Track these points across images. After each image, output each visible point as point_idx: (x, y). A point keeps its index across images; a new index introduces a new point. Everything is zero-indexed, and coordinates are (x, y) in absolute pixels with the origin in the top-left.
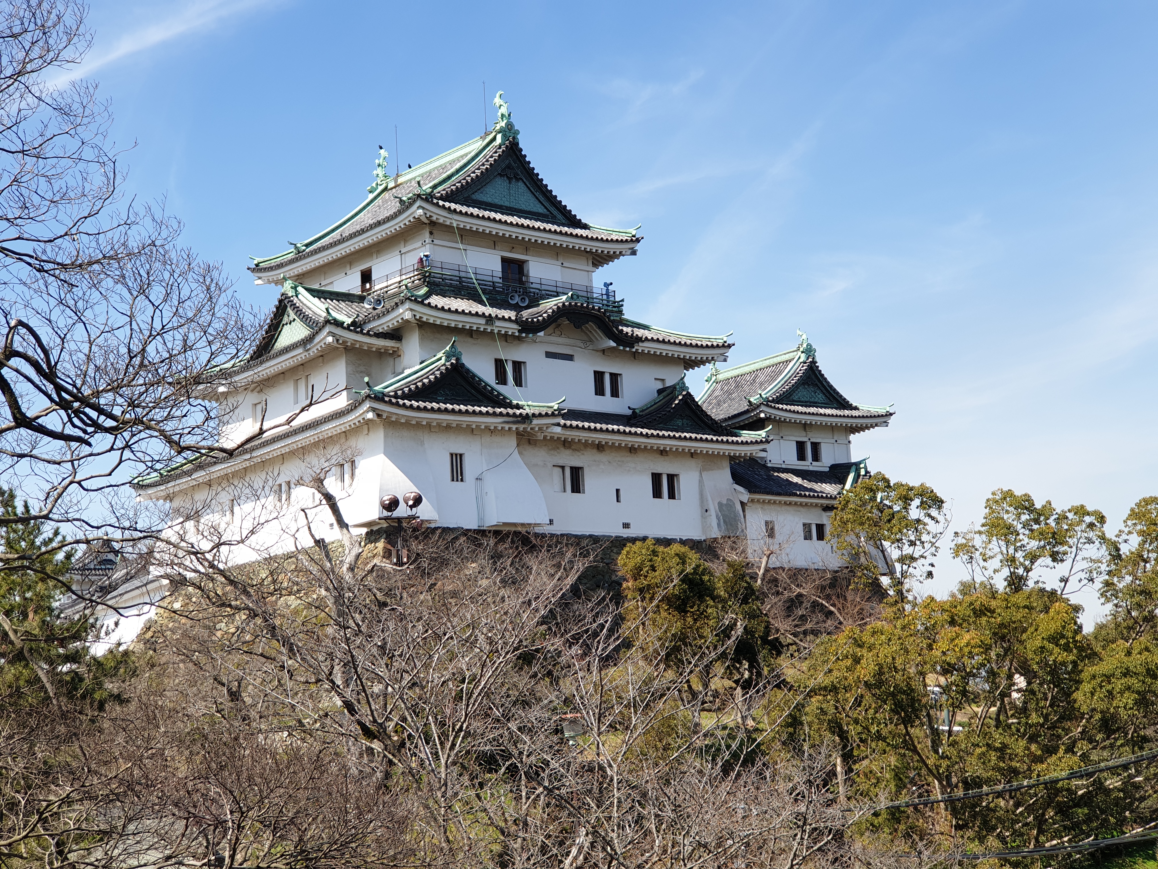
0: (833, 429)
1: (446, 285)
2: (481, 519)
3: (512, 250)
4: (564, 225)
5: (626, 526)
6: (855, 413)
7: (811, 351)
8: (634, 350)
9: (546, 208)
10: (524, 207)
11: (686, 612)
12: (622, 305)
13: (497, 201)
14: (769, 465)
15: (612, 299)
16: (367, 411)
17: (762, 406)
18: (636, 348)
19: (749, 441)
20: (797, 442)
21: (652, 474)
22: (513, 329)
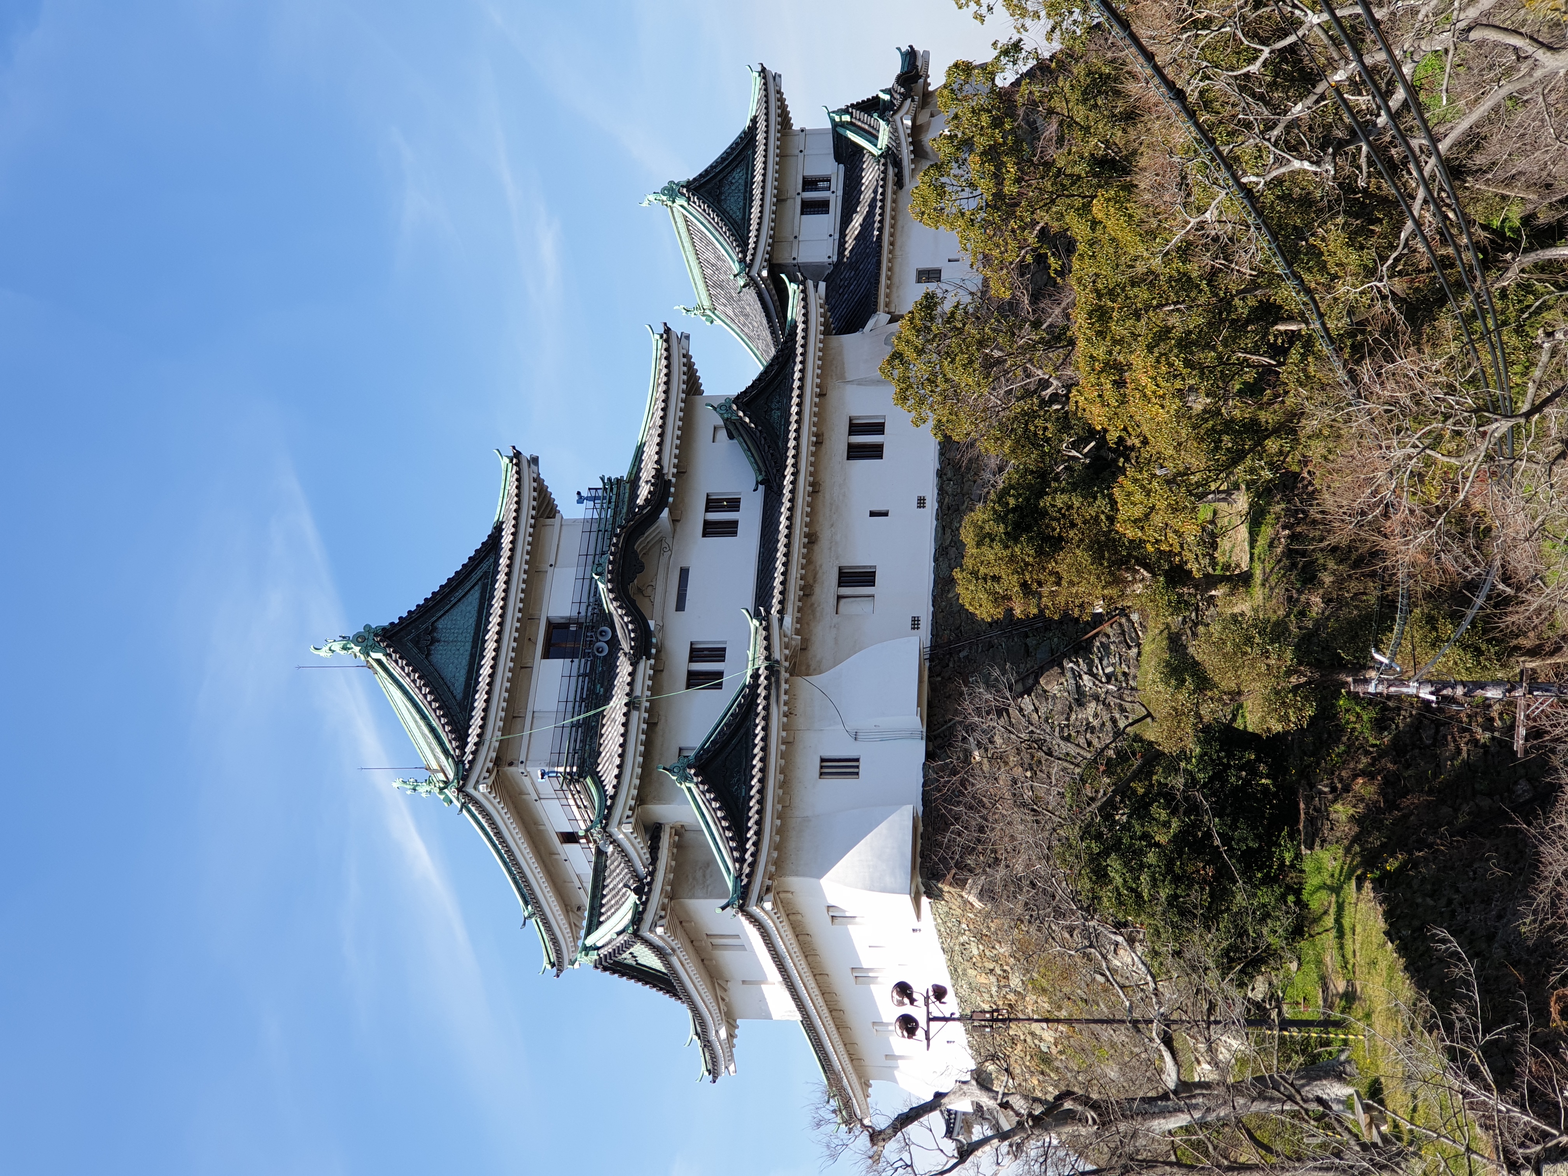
0: (783, 155)
1: (583, 749)
2: (911, 736)
3: (532, 641)
4: (497, 564)
5: (921, 502)
6: (761, 125)
7: (673, 190)
8: (674, 480)
9: (473, 587)
10: (472, 621)
11: (1060, 538)
12: (609, 479)
13: (465, 661)
14: (835, 259)
15: (600, 492)
16: (763, 909)
17: (751, 274)
18: (670, 477)
19: (803, 311)
20: (802, 213)
21: (849, 458)
22: (645, 667)
